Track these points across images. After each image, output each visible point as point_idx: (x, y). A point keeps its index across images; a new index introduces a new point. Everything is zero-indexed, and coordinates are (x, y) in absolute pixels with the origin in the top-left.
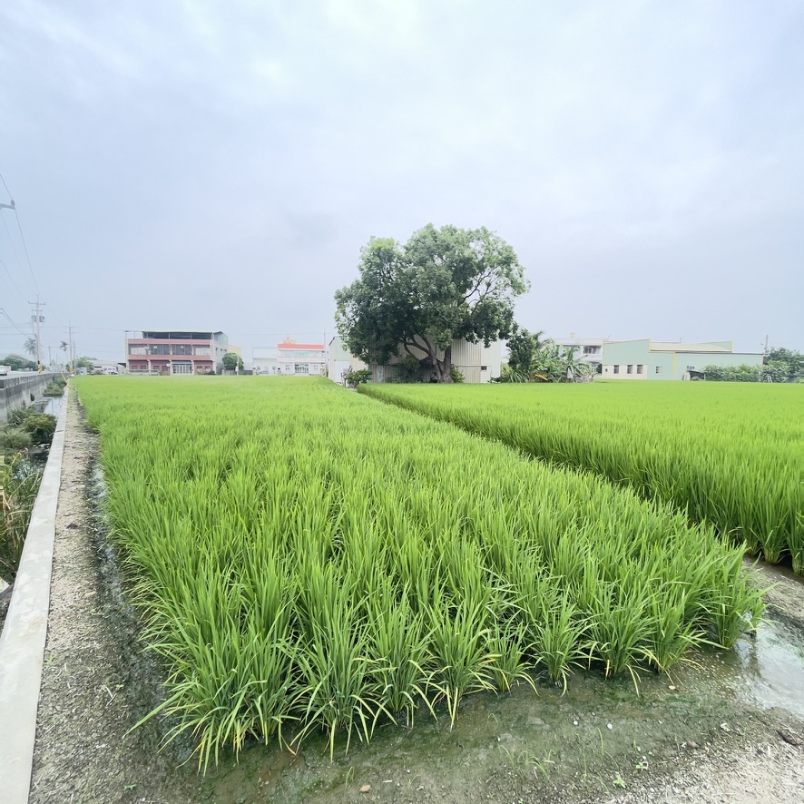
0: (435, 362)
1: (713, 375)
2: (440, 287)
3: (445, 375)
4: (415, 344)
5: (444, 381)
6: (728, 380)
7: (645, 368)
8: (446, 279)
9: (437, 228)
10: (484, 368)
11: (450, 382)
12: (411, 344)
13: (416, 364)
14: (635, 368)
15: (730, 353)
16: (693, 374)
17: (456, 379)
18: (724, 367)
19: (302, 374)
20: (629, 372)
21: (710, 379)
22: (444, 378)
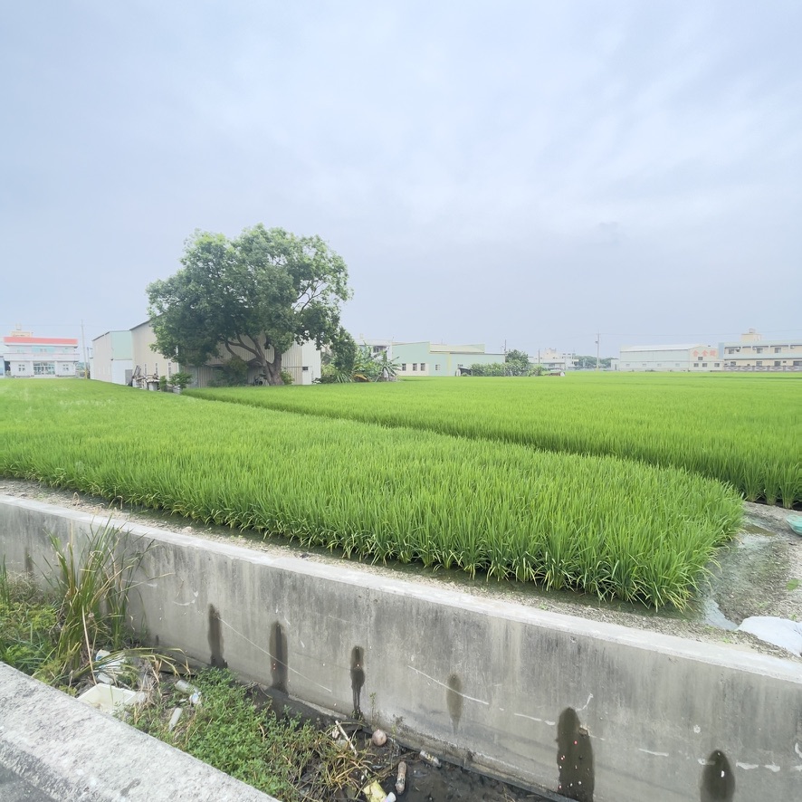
0: (265, 364)
1: (477, 371)
2: (281, 289)
3: (275, 377)
4: (242, 345)
5: (274, 383)
6: (488, 375)
7: (427, 366)
8: (288, 282)
9: (267, 229)
10: (305, 369)
11: (281, 384)
12: (237, 345)
13: (244, 366)
14: (419, 366)
15: (483, 354)
16: (462, 370)
17: (286, 381)
18: (484, 365)
19: (44, 376)
20: (414, 369)
21: (476, 375)
22: (276, 381)
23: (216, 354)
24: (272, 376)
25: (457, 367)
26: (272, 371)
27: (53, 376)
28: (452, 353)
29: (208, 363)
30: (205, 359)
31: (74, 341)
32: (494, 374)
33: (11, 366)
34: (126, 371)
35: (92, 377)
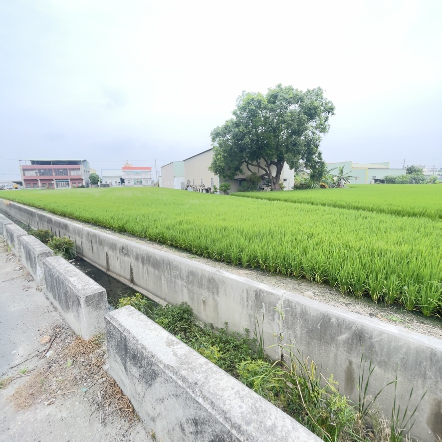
3: (276, 186)
4: (258, 165)
9: (283, 87)
10: (285, 180)
11: (279, 190)
12: (255, 165)
16: (376, 180)
17: (281, 188)
21: (388, 183)
22: (276, 188)
23: (241, 172)
24: (274, 184)
25: (372, 178)
26: (275, 181)
27: (141, 186)
28: (369, 169)
29: (236, 177)
30: (234, 174)
31: (149, 168)
32: (402, 183)
33: (125, 181)
34: (181, 183)
35: (160, 186)
